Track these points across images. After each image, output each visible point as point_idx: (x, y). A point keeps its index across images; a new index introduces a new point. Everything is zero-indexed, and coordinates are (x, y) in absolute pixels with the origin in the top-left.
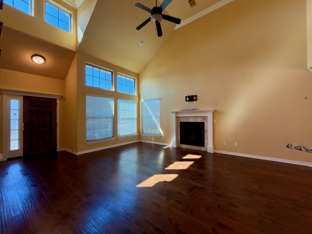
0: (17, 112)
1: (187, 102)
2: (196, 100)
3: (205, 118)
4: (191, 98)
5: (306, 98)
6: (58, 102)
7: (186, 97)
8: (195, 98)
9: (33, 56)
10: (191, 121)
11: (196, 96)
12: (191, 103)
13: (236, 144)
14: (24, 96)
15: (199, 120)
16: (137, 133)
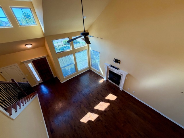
0: (33, 68)
1: (114, 62)
2: (119, 63)
3: (122, 74)
4: (117, 61)
5: (182, 92)
6: (47, 58)
7: (114, 59)
8: (119, 62)
9: (25, 45)
10: (115, 72)
11: (120, 61)
12: (116, 63)
13: (134, 92)
14: (32, 61)
15: (119, 74)
16: (89, 66)
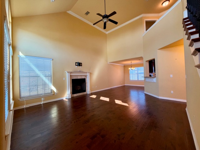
1: (76, 66)
2: (81, 65)
3: (86, 76)
7: (76, 63)
10: (79, 78)
12: (79, 67)
13: (96, 86)
15: (83, 77)
